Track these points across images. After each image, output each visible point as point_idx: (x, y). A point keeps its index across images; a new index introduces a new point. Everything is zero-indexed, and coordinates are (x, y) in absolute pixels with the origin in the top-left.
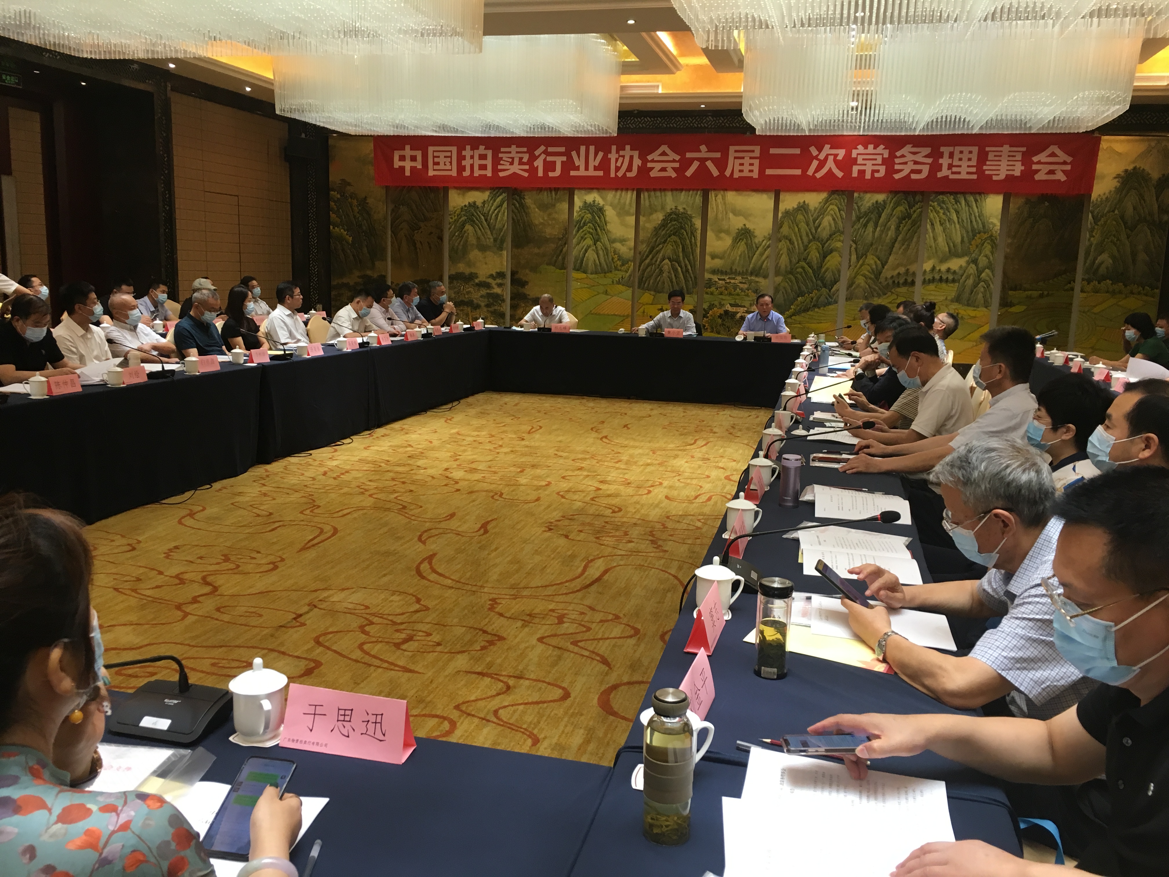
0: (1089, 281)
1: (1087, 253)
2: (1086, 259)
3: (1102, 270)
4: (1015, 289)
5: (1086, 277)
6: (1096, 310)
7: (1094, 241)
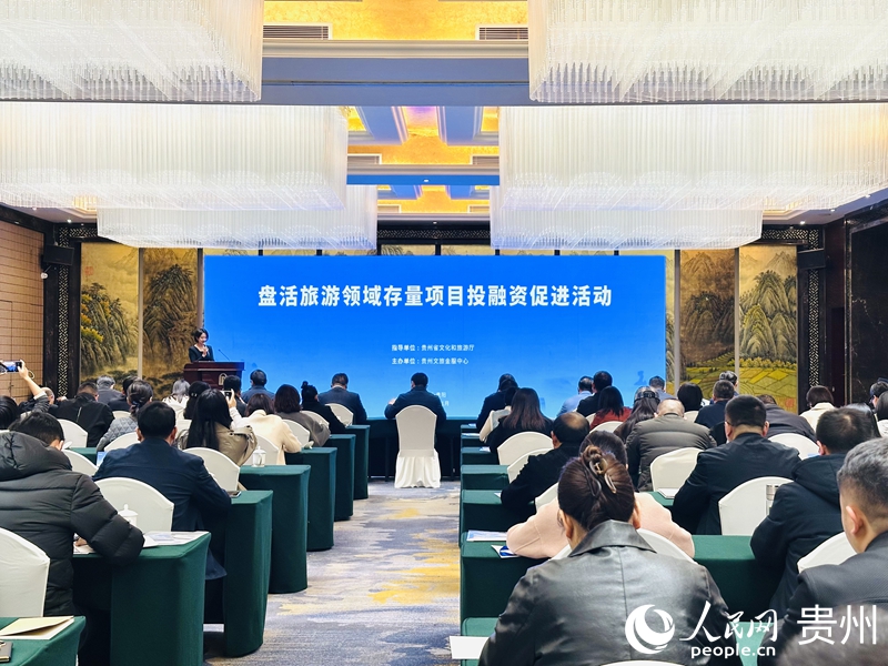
0: (745, 358)
1: (741, 337)
2: (741, 341)
3: (754, 350)
4: (690, 366)
5: (743, 355)
6: (753, 381)
7: (746, 327)
